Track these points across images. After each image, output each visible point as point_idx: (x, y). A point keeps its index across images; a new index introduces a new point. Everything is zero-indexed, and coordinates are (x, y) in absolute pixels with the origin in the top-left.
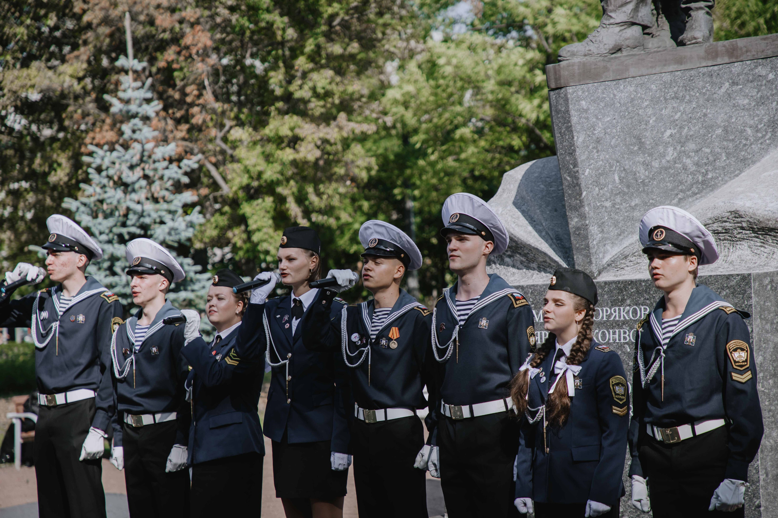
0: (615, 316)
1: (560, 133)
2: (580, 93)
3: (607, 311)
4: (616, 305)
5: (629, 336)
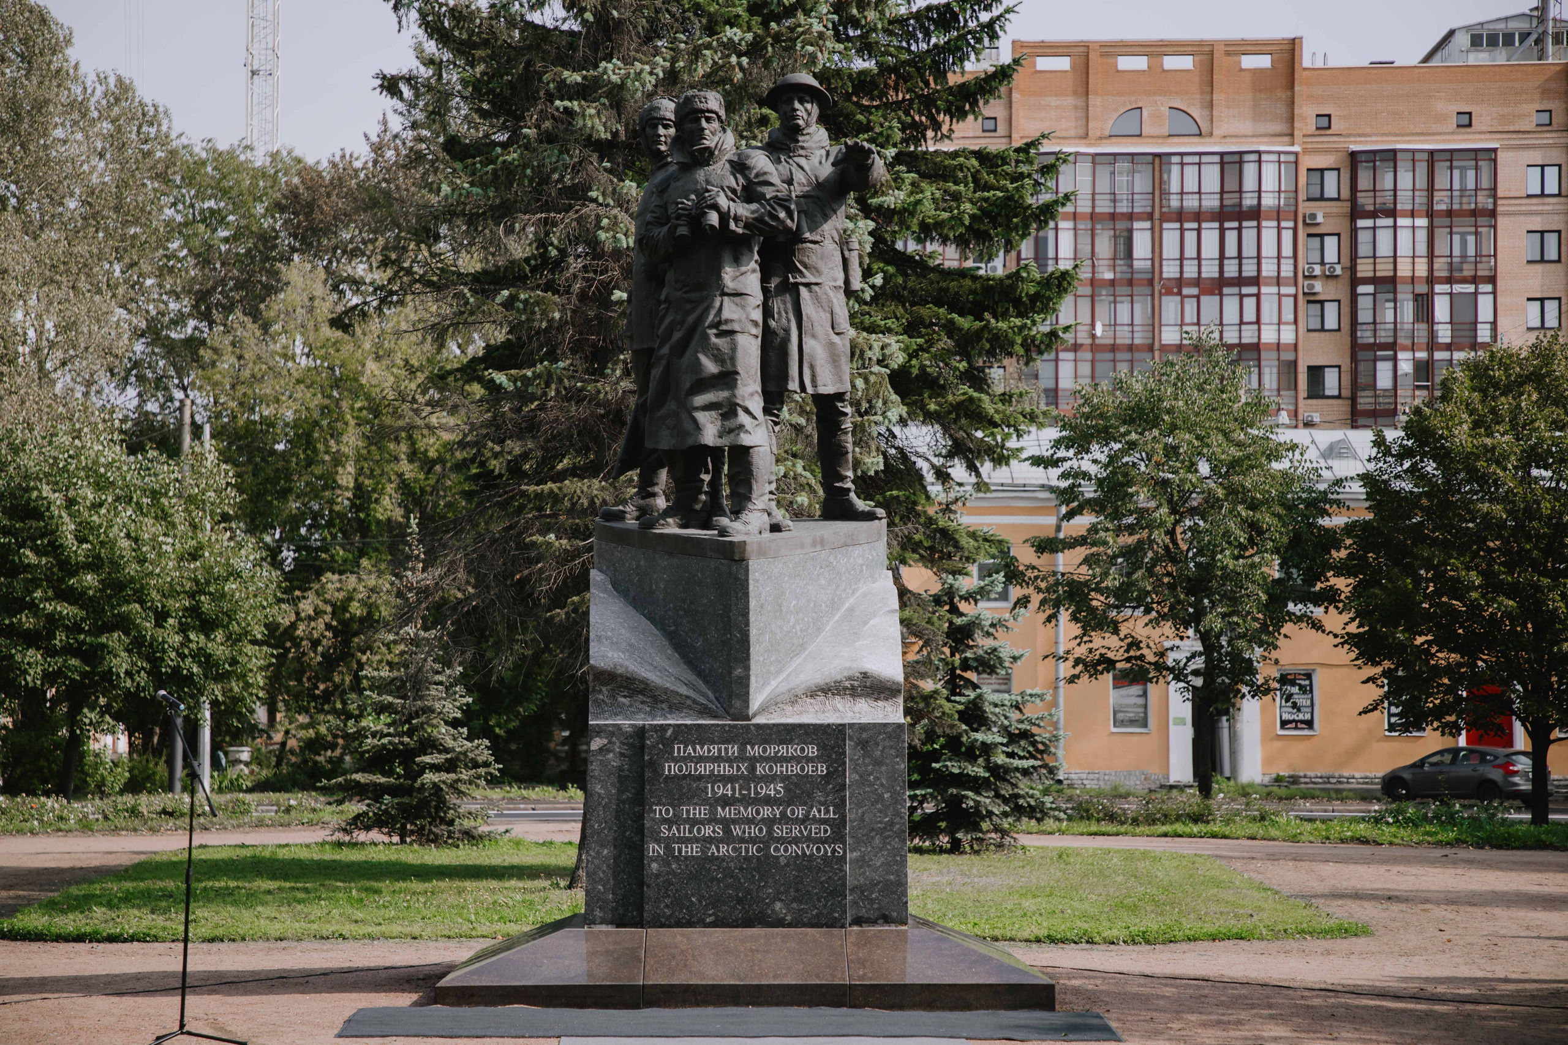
0: (783, 753)
2: (756, 566)
3: (775, 748)
4: (784, 743)
5: (797, 769)
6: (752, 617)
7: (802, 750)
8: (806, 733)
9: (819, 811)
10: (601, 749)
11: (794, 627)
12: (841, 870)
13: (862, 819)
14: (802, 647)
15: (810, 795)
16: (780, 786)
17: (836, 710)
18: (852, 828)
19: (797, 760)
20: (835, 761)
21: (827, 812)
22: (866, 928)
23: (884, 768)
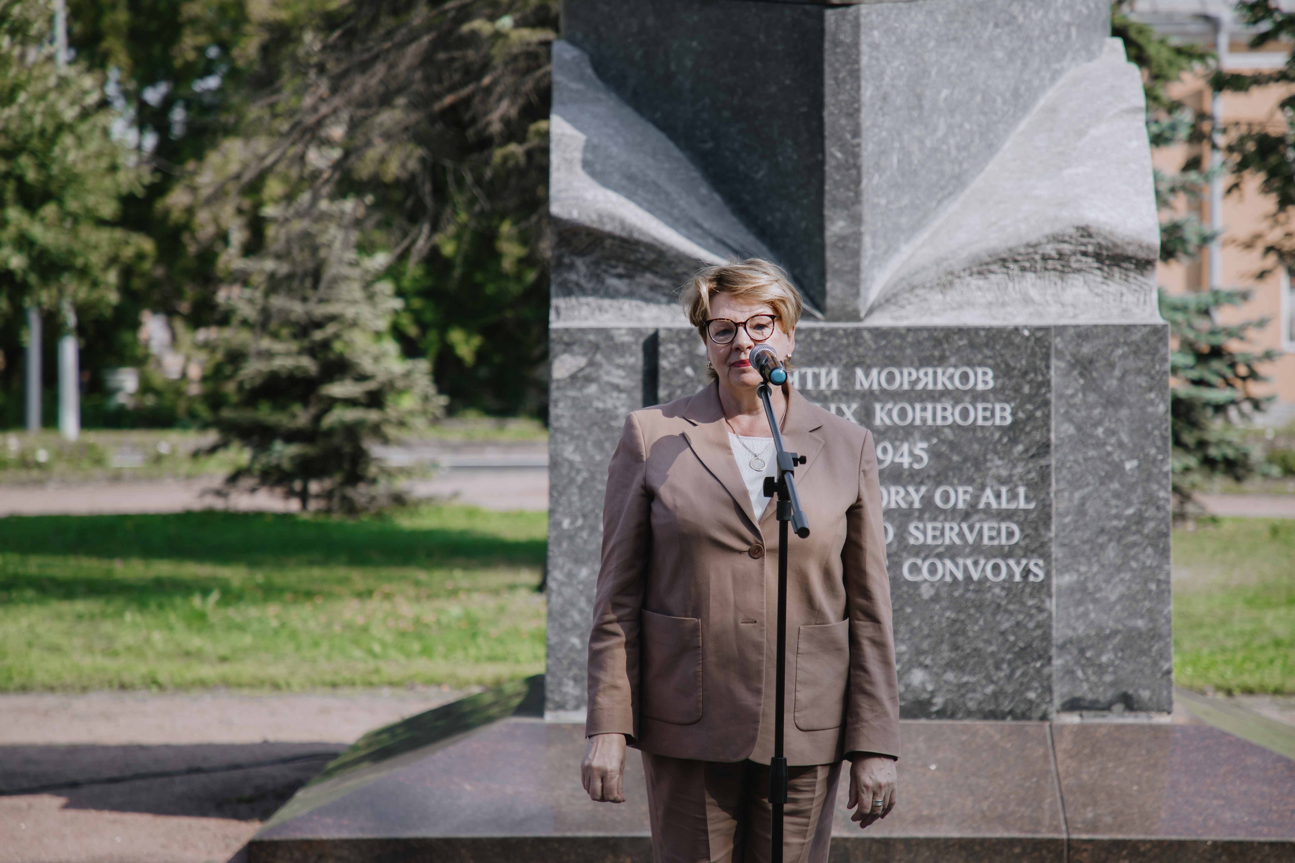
0: (927, 384)
1: (836, 79)
2: (874, 17)
3: (910, 374)
4: (929, 364)
5: (953, 415)
6: (866, 119)
7: (965, 377)
8: (972, 345)
9: (998, 496)
10: (573, 377)
11: (944, 140)
12: (1040, 610)
13: (1081, 510)
14: (959, 181)
15: (979, 464)
16: (921, 448)
17: (1027, 301)
18: (1064, 527)
19: (955, 397)
20: (1030, 398)
21: (1014, 496)
22: (1092, 719)
23: (1124, 412)
